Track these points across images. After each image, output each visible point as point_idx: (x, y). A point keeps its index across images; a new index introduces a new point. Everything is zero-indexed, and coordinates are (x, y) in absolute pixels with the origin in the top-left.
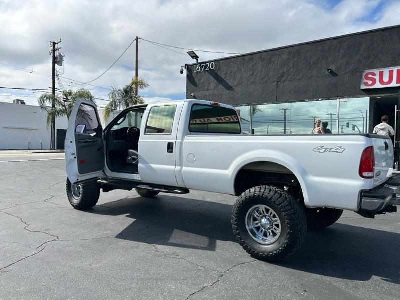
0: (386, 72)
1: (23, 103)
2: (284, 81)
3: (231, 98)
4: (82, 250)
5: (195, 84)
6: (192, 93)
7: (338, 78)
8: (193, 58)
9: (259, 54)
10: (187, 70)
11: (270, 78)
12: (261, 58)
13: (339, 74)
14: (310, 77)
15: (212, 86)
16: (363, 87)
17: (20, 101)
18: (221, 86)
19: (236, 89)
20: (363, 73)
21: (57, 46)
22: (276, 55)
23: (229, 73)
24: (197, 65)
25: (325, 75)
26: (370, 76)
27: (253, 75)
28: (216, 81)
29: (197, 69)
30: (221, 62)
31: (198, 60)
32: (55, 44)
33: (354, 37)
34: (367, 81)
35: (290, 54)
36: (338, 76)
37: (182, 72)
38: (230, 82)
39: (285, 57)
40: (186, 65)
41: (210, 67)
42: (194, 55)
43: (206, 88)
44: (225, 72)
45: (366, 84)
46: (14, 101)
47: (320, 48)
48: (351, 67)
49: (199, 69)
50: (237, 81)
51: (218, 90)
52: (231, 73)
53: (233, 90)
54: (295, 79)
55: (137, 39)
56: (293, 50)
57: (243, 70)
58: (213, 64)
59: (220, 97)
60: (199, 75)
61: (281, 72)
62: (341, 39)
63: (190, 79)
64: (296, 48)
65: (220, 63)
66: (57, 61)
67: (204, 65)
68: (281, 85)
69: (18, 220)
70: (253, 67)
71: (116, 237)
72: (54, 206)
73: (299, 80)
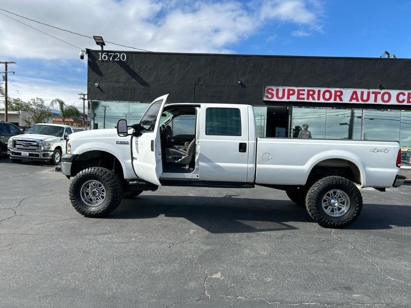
0: (281, 89)
2: (201, 85)
3: (146, 94)
5: (100, 74)
6: (95, 82)
7: (246, 89)
8: (98, 43)
9: (176, 56)
10: (88, 56)
11: (187, 81)
12: (178, 59)
13: (247, 86)
15: (123, 79)
16: (265, 99)
18: (134, 80)
19: (152, 85)
20: (265, 88)
23: (143, 67)
24: (102, 52)
25: (236, 85)
26: (270, 91)
27: (170, 74)
28: (127, 74)
29: (103, 57)
30: (134, 55)
31: (103, 47)
34: (267, 95)
35: (207, 61)
37: (82, 57)
38: (145, 78)
39: (202, 63)
40: (87, 50)
41: (119, 58)
42: (101, 41)
43: (114, 79)
44: (139, 66)
45: (267, 97)
47: (232, 61)
48: (255, 82)
49: (105, 58)
50: (153, 78)
51: (131, 83)
52: (146, 68)
53: (149, 86)
54: (211, 85)
56: (209, 58)
58: (123, 55)
59: (133, 91)
60: (106, 63)
61: (198, 76)
62: (249, 58)
64: (212, 57)
65: (132, 56)
67: (111, 54)
68: (198, 88)
70: (171, 67)
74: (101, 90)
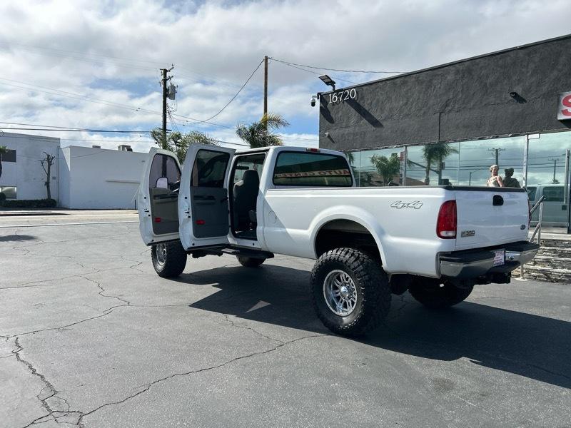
1: (130, 149)
2: (450, 111)
3: (376, 137)
4: (148, 315)
5: (331, 120)
6: (326, 131)
7: (525, 104)
8: (327, 83)
9: (415, 75)
10: (321, 101)
11: (429, 108)
12: (417, 80)
13: (527, 99)
14: (485, 105)
15: (353, 121)
16: (561, 117)
17: (126, 146)
18: (364, 121)
19: (384, 124)
20: (561, 97)
21: (168, 74)
22: (438, 75)
23: (374, 102)
24: (332, 93)
25: (506, 101)
27: (406, 103)
28: (357, 114)
29: (333, 99)
30: (365, 88)
31: (334, 87)
32: (165, 71)
33: (549, 44)
35: (457, 72)
36: (526, 101)
37: (313, 104)
38: (377, 115)
39: (450, 77)
40: (319, 94)
41: (349, 96)
42: (329, 80)
43: (344, 124)
44: (369, 101)
45: (565, 112)
46: (119, 147)
47: (500, 62)
48: (544, 89)
49: (335, 98)
50: (386, 113)
51: (361, 126)
52: (378, 101)
53: (381, 126)
54: (465, 107)
55: (267, 59)
56: (461, 67)
57: (393, 98)
58: (353, 91)
59: (362, 136)
60: (336, 106)
61: (445, 98)
62: (530, 49)
63: (325, 112)
64: (466, 64)
65: (363, 89)
66: (168, 93)
67: (341, 93)
68: (445, 117)
69: (96, 285)
70: (407, 94)
71: (190, 306)
72: (138, 272)
73: (470, 109)
74: (331, 140)
